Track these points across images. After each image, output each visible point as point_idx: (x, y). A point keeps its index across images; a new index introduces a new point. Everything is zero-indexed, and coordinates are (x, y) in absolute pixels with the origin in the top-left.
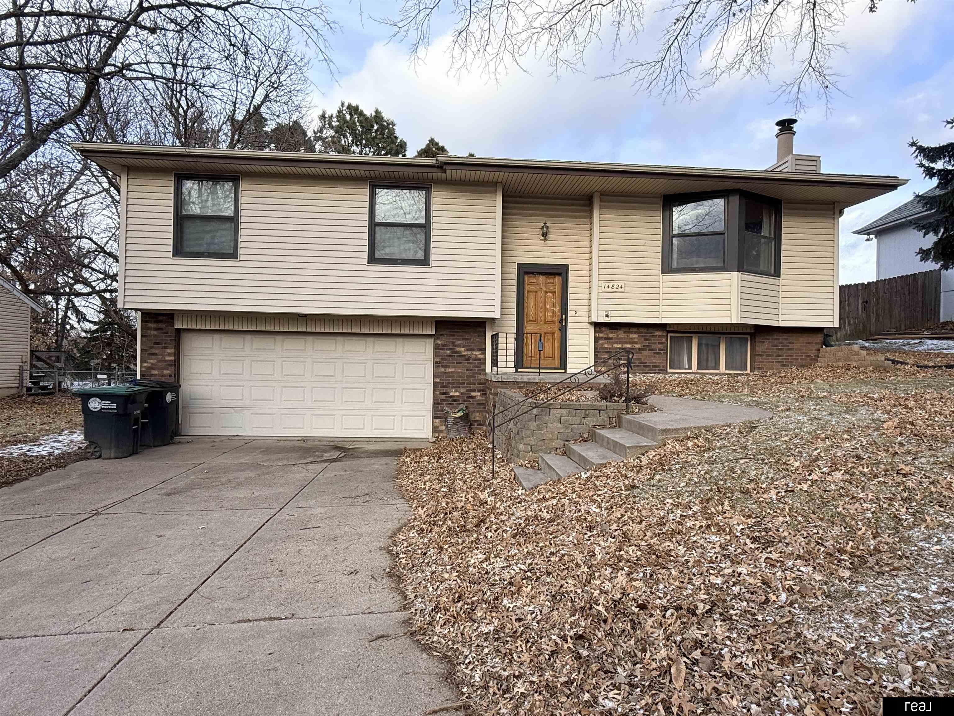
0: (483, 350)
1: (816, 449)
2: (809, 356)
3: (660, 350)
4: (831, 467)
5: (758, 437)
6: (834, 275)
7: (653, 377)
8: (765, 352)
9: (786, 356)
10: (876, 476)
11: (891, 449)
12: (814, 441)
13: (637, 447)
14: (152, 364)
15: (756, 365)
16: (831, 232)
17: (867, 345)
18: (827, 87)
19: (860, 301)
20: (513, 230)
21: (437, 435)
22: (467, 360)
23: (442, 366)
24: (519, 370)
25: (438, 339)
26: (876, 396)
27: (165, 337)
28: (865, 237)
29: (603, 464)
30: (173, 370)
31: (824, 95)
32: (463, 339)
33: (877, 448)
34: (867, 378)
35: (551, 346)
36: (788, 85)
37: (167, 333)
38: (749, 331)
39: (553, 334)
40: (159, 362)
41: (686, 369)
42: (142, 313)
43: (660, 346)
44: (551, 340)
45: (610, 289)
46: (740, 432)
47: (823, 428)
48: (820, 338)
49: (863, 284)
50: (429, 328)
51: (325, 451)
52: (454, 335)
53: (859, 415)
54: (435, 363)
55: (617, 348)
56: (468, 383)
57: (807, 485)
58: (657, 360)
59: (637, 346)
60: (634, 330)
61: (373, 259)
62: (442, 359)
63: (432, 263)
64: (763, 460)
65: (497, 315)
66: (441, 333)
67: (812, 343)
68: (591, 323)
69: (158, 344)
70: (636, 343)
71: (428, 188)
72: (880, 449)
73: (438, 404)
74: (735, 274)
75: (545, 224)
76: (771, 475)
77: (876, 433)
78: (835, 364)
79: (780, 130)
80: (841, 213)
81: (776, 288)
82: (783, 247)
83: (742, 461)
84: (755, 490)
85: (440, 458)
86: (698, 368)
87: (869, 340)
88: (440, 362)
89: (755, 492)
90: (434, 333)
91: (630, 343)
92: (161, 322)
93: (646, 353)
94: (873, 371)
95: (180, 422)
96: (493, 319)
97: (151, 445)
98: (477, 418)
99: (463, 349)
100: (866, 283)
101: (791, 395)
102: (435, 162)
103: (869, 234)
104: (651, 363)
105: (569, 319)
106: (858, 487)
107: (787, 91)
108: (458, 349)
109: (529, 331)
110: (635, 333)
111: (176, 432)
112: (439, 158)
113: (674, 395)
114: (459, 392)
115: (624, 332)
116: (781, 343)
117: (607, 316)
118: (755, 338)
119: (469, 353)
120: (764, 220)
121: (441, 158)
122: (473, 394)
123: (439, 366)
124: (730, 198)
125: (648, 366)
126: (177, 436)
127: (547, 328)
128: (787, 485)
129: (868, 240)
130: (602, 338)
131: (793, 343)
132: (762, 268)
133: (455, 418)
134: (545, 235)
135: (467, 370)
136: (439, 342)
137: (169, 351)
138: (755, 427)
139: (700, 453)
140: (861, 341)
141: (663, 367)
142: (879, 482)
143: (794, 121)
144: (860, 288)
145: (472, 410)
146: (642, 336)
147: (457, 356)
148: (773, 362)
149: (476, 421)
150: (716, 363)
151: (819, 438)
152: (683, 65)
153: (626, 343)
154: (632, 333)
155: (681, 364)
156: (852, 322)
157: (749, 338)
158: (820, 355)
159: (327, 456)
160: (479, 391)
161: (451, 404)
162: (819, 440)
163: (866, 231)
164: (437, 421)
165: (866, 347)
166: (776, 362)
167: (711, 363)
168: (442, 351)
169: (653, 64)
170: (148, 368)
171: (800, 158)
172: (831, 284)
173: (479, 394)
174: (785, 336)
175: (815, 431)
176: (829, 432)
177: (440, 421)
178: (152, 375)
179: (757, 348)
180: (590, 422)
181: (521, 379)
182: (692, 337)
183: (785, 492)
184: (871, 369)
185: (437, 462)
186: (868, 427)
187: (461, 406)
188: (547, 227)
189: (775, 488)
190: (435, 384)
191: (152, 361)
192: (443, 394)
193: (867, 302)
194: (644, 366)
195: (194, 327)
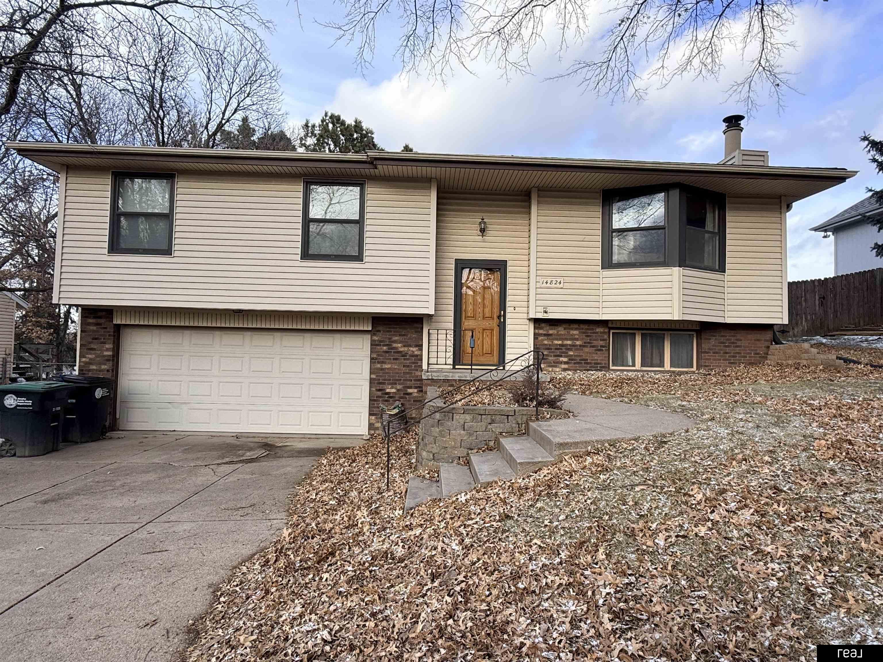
0: (420, 347)
1: (729, 474)
2: (758, 354)
3: (602, 346)
4: (740, 501)
5: (665, 456)
6: (782, 270)
7: (593, 375)
8: (712, 349)
9: (734, 353)
10: (792, 519)
11: (818, 478)
12: (727, 463)
13: (529, 463)
14: (90, 359)
15: (702, 362)
16: (778, 226)
17: (824, 341)
18: (778, 85)
19: (817, 297)
20: (446, 226)
21: (372, 432)
22: (403, 356)
23: (379, 363)
24: (457, 367)
25: (375, 334)
26: (816, 403)
27: (104, 332)
28: (823, 234)
29: (488, 483)
30: (111, 364)
31: (775, 93)
32: (400, 335)
33: (802, 476)
34: (815, 378)
35: (489, 343)
36: (739, 85)
37: (106, 328)
38: (694, 328)
39: (492, 330)
40: (96, 357)
41: (629, 366)
42: (82, 309)
43: (602, 343)
44: (490, 336)
45: (548, 285)
46: (646, 448)
47: (743, 445)
48: (769, 335)
49: (820, 280)
50: (366, 325)
51: (251, 449)
52: (391, 332)
53: (790, 428)
54: (372, 359)
55: (557, 345)
56: (404, 380)
57: (706, 528)
58: (598, 357)
59: (578, 343)
60: (576, 326)
61: (306, 255)
62: (378, 355)
63: (366, 259)
64: (662, 488)
65: (432, 312)
66: (377, 329)
67: (761, 340)
68: (530, 320)
69: (96, 339)
70: (577, 340)
71: (362, 184)
72: (805, 478)
73: (375, 400)
74: (676, 269)
75: (483, 219)
76: (666, 510)
77: (804, 454)
78: (784, 362)
79: (727, 126)
80: (789, 207)
81: (721, 283)
82: (728, 242)
83: (637, 489)
84: (642, 531)
85: (354, 461)
86: (642, 365)
87: (827, 336)
88: (376, 359)
89: (641, 535)
90: (370, 329)
91: (570, 339)
92: (100, 317)
93: (586, 350)
94: (823, 371)
95: (118, 417)
96: (429, 316)
97: (78, 441)
98: (414, 415)
99: (399, 345)
100: (823, 279)
101: (724, 400)
102: (366, 157)
103: (826, 231)
104: (592, 360)
105: (508, 316)
106: (767, 535)
107: (739, 90)
108: (395, 345)
109: (466, 327)
110: (576, 329)
111: (114, 427)
112: (369, 154)
113: (603, 396)
114: (396, 388)
115: (565, 329)
116: (728, 340)
117: (546, 312)
118: (701, 335)
119: (406, 349)
120: (708, 215)
121: (372, 153)
122: (410, 391)
123: (375, 363)
124: (671, 192)
125: (590, 363)
126: (115, 430)
127: (487, 324)
128: (681, 526)
129: (825, 237)
130: (541, 335)
131: (741, 340)
132: (706, 263)
133: (390, 415)
134: (483, 231)
135: (404, 366)
136: (375, 338)
137: (107, 346)
138: (665, 443)
139: (596, 473)
140: (818, 337)
141: (605, 363)
142: (795, 529)
143: (741, 118)
144: (816, 284)
145: (408, 406)
146: (584, 333)
147: (394, 352)
148: (720, 360)
149: (412, 418)
150: (660, 360)
151: (734, 459)
152: (630, 65)
153: (567, 339)
154: (572, 329)
155: (625, 361)
156: (809, 317)
157: (695, 335)
158: (769, 353)
159: (249, 455)
160: (416, 388)
161: (387, 401)
162: (734, 463)
163: (823, 228)
164: (373, 418)
165: (823, 344)
166: (723, 360)
167: (656, 361)
168: (379, 347)
169: (600, 65)
170: (86, 363)
171: (746, 154)
172: (779, 279)
173: (416, 390)
174: (732, 333)
175: (733, 450)
176: (748, 452)
177: (376, 418)
178: (89, 370)
179: (703, 346)
180: (497, 428)
181: (452, 377)
182: (635, 334)
183: (677, 536)
184: (821, 367)
185: (349, 466)
186: (795, 446)
187: (397, 403)
188: (485, 223)
189: (666, 530)
190: (372, 381)
191: (90, 356)
192: (380, 390)
193: (824, 298)
194: (585, 363)
195: (132, 323)
